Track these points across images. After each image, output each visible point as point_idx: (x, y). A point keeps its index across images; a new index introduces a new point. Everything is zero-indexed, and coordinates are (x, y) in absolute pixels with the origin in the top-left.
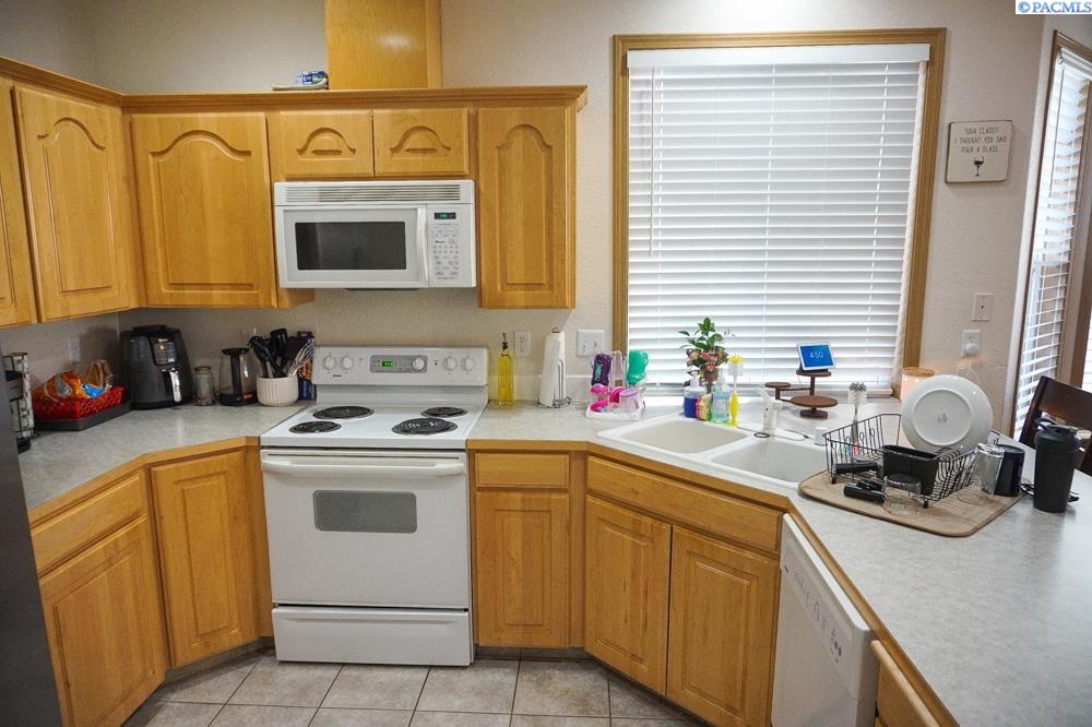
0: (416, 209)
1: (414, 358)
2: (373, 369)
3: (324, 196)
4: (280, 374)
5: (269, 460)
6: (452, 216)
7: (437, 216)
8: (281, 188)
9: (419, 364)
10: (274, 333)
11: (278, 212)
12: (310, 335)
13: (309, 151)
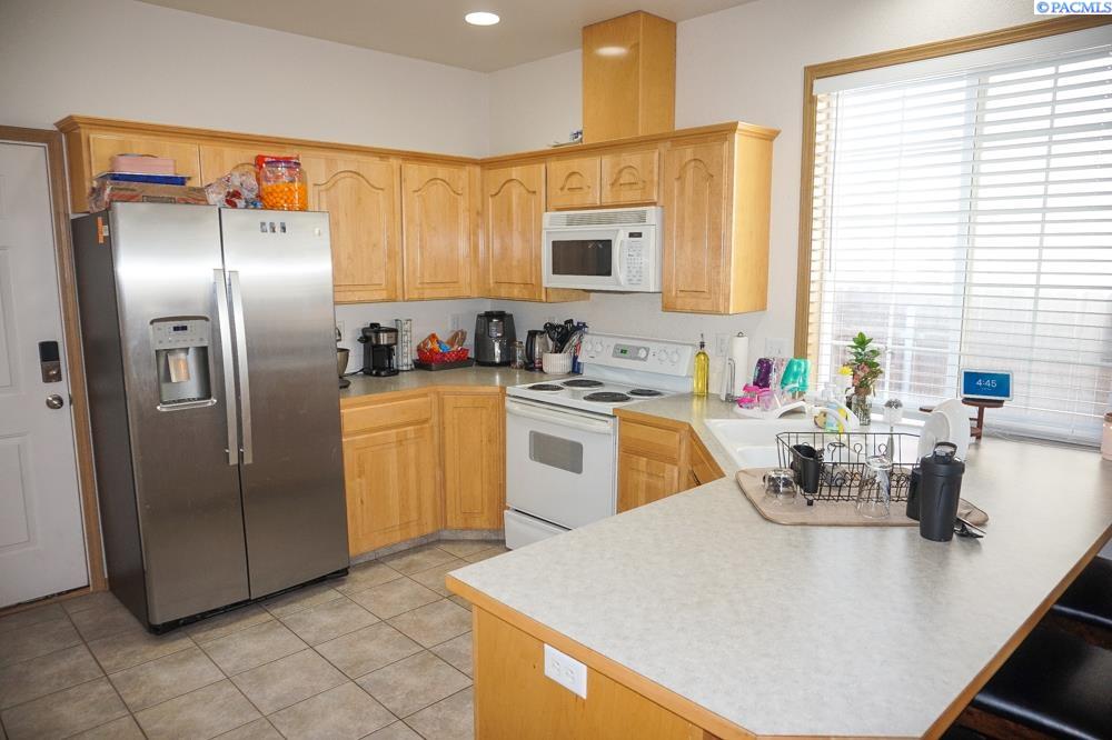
0: (618, 231)
1: (638, 349)
2: (615, 355)
3: (570, 222)
4: (559, 350)
5: (509, 404)
6: (639, 235)
7: (631, 235)
8: (547, 217)
9: (642, 354)
10: (566, 322)
11: (544, 233)
12: (584, 325)
13: (566, 190)
